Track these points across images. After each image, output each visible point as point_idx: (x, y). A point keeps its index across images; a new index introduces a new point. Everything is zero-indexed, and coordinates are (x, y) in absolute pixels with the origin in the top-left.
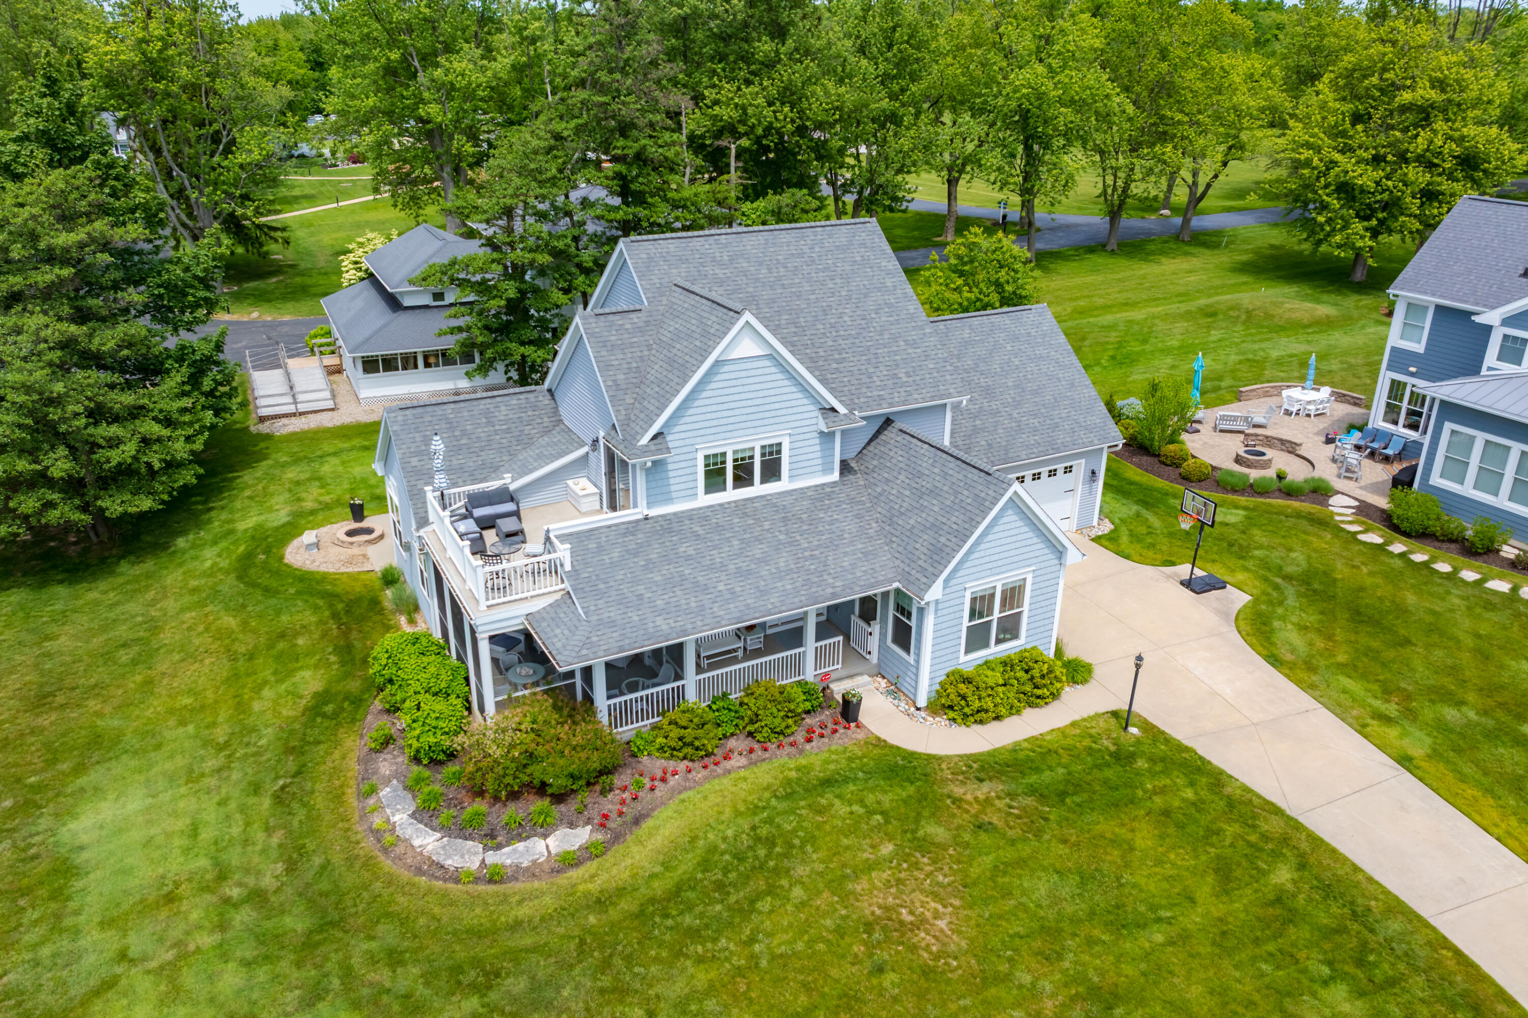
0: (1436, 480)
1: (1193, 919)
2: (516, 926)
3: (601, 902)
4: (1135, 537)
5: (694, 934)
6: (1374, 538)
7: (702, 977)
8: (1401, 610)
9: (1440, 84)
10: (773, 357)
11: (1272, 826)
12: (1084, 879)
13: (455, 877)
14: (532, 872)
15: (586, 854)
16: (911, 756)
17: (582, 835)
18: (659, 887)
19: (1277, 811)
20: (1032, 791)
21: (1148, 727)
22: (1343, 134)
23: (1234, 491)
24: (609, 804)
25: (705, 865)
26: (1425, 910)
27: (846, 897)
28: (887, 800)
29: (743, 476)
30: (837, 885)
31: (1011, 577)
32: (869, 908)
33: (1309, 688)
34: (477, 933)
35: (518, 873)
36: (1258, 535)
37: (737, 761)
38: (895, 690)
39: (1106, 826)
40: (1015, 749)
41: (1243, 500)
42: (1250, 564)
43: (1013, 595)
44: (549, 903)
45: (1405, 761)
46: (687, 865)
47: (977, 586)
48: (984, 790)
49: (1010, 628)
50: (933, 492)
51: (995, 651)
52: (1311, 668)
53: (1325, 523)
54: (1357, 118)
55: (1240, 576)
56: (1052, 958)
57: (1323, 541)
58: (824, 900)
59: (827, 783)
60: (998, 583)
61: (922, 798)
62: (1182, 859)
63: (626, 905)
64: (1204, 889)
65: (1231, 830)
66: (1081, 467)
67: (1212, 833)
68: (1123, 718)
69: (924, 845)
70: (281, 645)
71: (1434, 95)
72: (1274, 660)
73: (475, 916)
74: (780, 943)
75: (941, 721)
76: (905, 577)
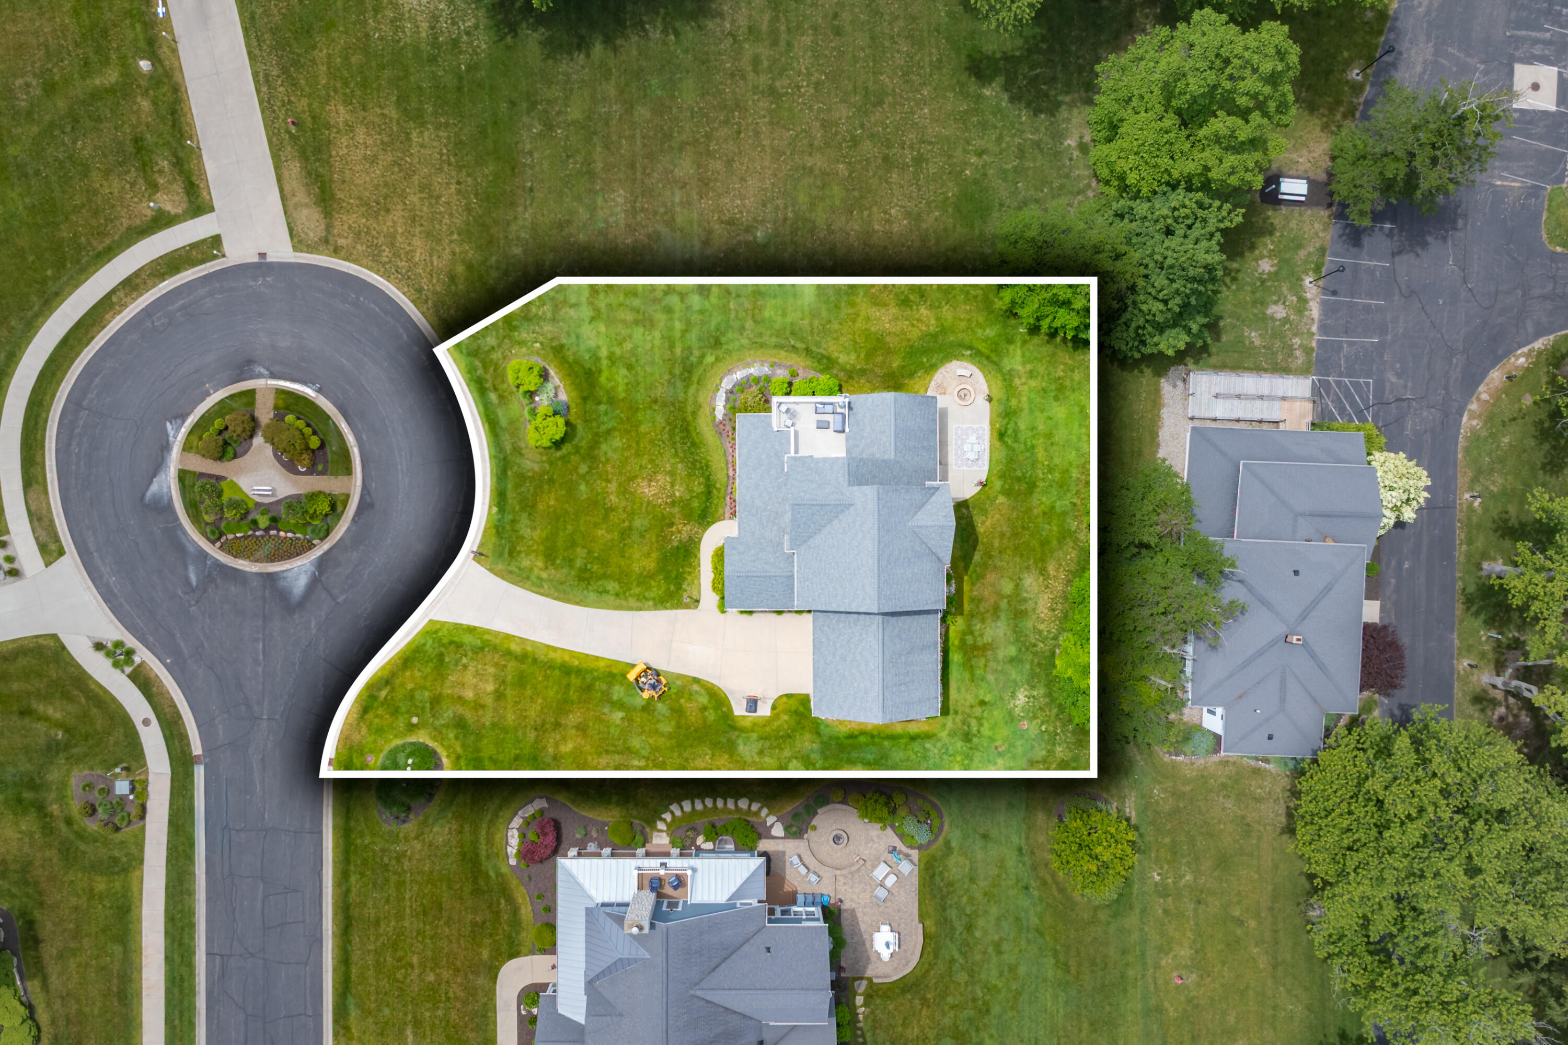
5: (672, 429)
12: (641, 535)
13: (721, 380)
17: (719, 415)
18: (692, 428)
20: (678, 548)
21: (687, 607)
24: (729, 429)
25: (694, 443)
27: (666, 472)
28: (694, 506)
30: (672, 474)
32: (660, 476)
33: (679, 677)
34: (700, 378)
35: (715, 394)
46: (697, 439)
48: (685, 536)
52: (686, 687)
56: (624, 508)
58: (668, 466)
59: (709, 493)
61: (691, 515)
62: (636, 568)
63: (690, 417)
68: (695, 603)
69: (673, 504)
75: (718, 544)
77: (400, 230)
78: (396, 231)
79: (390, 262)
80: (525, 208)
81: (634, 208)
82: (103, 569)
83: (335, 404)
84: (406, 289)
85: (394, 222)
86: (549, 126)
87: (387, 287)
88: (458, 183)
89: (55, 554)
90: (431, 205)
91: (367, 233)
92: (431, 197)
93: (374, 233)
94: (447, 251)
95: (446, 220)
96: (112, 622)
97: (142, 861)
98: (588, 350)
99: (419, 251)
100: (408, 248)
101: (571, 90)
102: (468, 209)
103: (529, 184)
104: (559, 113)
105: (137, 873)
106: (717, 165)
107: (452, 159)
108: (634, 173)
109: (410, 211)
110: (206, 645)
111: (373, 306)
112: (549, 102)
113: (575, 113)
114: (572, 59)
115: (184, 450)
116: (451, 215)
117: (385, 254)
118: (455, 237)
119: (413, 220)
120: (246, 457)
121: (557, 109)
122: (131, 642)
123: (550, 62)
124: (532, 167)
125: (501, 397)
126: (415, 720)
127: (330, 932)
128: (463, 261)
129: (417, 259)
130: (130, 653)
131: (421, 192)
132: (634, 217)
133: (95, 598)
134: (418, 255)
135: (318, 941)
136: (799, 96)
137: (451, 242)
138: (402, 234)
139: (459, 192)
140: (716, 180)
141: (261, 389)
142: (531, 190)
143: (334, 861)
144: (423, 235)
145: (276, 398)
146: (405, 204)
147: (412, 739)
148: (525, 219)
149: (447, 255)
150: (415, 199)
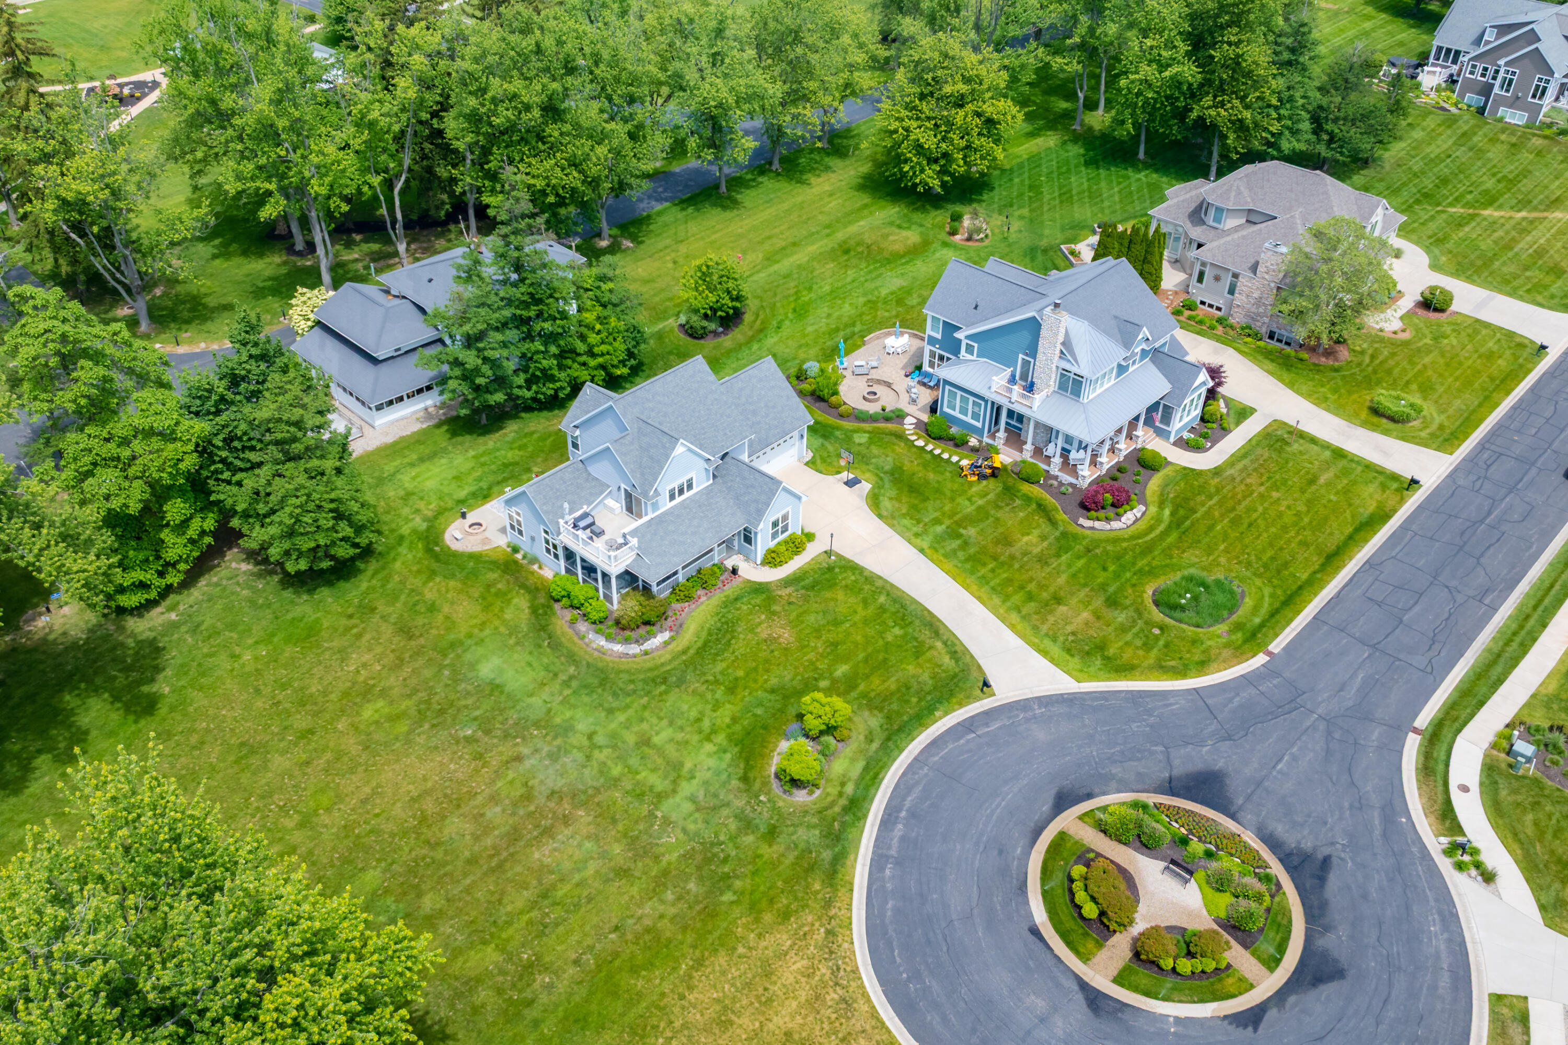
0: (946, 409)
1: (857, 618)
2: (663, 665)
3: (684, 652)
4: (824, 460)
5: (717, 655)
6: (920, 443)
7: (724, 665)
8: (927, 482)
9: (967, 80)
10: (690, 450)
11: (879, 583)
12: (824, 613)
13: (635, 656)
14: (657, 649)
15: (672, 639)
16: (760, 584)
17: (666, 635)
18: (699, 644)
19: (880, 578)
20: (803, 588)
21: (838, 556)
22: (915, 108)
23: (863, 421)
24: (669, 622)
25: (710, 634)
26: (922, 601)
27: (756, 634)
28: (758, 601)
29: (681, 492)
30: (752, 630)
31: (783, 512)
32: (764, 635)
33: (892, 526)
34: (650, 670)
35: (653, 651)
36: (875, 450)
37: (703, 599)
38: (747, 559)
39: (828, 594)
40: (794, 573)
41: (867, 426)
42: (871, 467)
43: (785, 518)
44: (668, 657)
45: (922, 551)
46: (704, 635)
47: (773, 519)
48: (789, 590)
49: (785, 529)
50: (753, 486)
51: (781, 537)
52: (893, 517)
53: (900, 436)
54: (922, 97)
55: (868, 475)
56: (819, 638)
57: (900, 448)
58: (750, 636)
59: (736, 599)
60: (779, 515)
61: (769, 598)
62: (852, 600)
63: (692, 651)
64: (860, 609)
65: (867, 587)
66: (796, 434)
67: (861, 590)
68: (828, 553)
69: (774, 613)
70: (493, 590)
71: (963, 88)
72: (880, 516)
73: (648, 665)
74: (742, 651)
75: (767, 568)
76: (749, 521)
77: (794, 1004)
78: (800, 1006)
79: (837, 984)
80: (640, 918)
81: (542, 834)
82: (1443, 947)
83: (1027, 903)
84: (846, 945)
85: (793, 1018)
86: (529, 969)
87: (865, 965)
88: (682, 997)
89: (1506, 1001)
90: (734, 1000)
91: (836, 1033)
92: (726, 1008)
93: (826, 1026)
94: (763, 944)
95: (734, 972)
96: (1459, 895)
97: (1534, 696)
98: (720, 759)
99: (795, 967)
100: (803, 980)
101: (466, 983)
102: (699, 963)
103: (613, 936)
104: (502, 972)
105: (1544, 691)
106: (429, 806)
107: (662, 1025)
108: (506, 860)
109: (763, 1013)
110: (1346, 804)
111: (898, 960)
112: (500, 991)
113: (490, 957)
114: (427, 1013)
115: (1252, 987)
116: (724, 973)
117: (836, 997)
118: (741, 950)
119: (770, 1000)
120: (1173, 923)
121: (501, 979)
122: (1444, 865)
123: (449, 1031)
124: (591, 948)
125: (843, 784)
126: (1157, 631)
127: (1354, 561)
128: (757, 920)
129: (805, 962)
130: (1450, 851)
131: (731, 1023)
132: (552, 826)
133: (1470, 928)
134: (798, 965)
135: (1369, 564)
136: (290, 800)
137: (750, 948)
138: (795, 998)
139: (691, 988)
140: (446, 796)
141: (1106, 976)
142: (616, 928)
143: (1316, 595)
144: (774, 978)
145: (1095, 955)
146: (761, 1026)
147: (1168, 620)
148: (654, 909)
149: (769, 940)
150: (745, 1021)
